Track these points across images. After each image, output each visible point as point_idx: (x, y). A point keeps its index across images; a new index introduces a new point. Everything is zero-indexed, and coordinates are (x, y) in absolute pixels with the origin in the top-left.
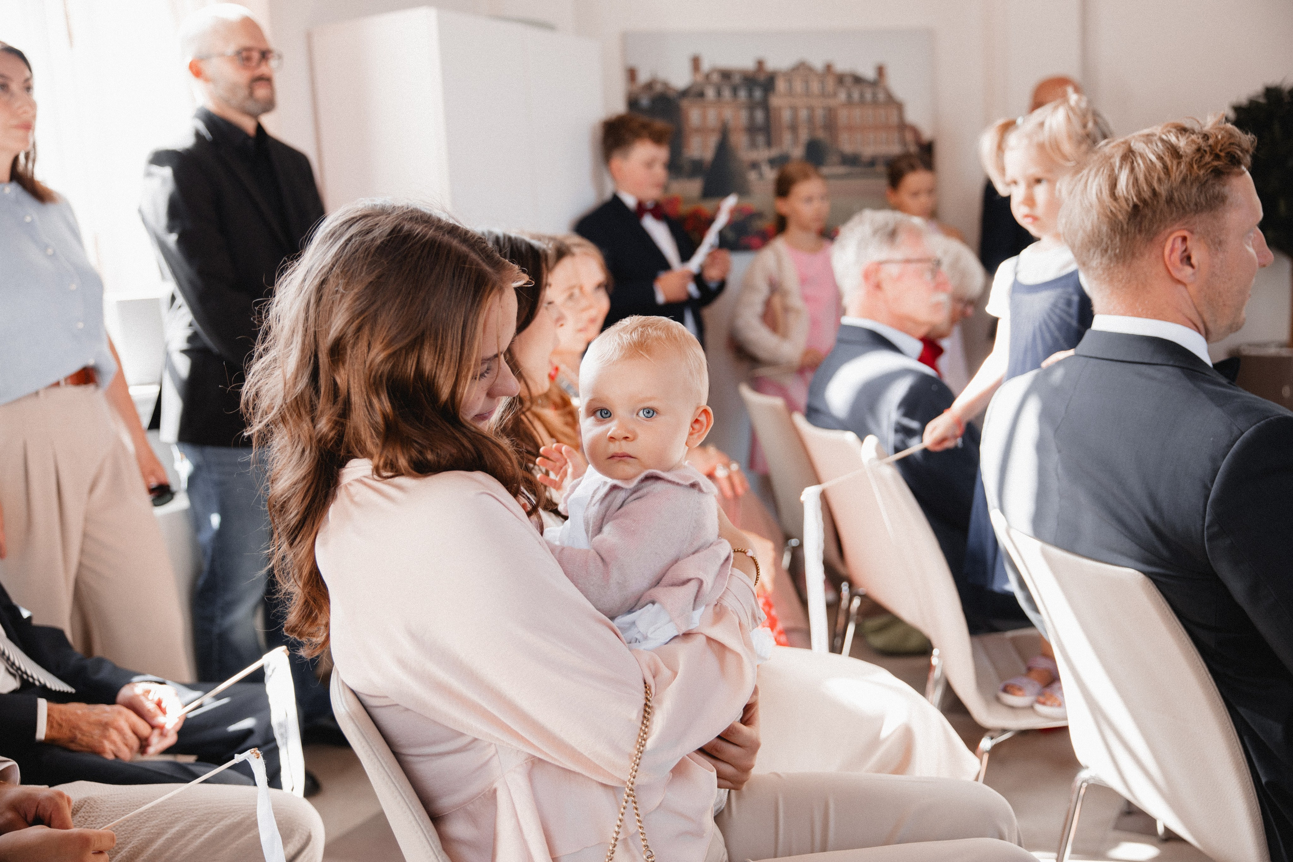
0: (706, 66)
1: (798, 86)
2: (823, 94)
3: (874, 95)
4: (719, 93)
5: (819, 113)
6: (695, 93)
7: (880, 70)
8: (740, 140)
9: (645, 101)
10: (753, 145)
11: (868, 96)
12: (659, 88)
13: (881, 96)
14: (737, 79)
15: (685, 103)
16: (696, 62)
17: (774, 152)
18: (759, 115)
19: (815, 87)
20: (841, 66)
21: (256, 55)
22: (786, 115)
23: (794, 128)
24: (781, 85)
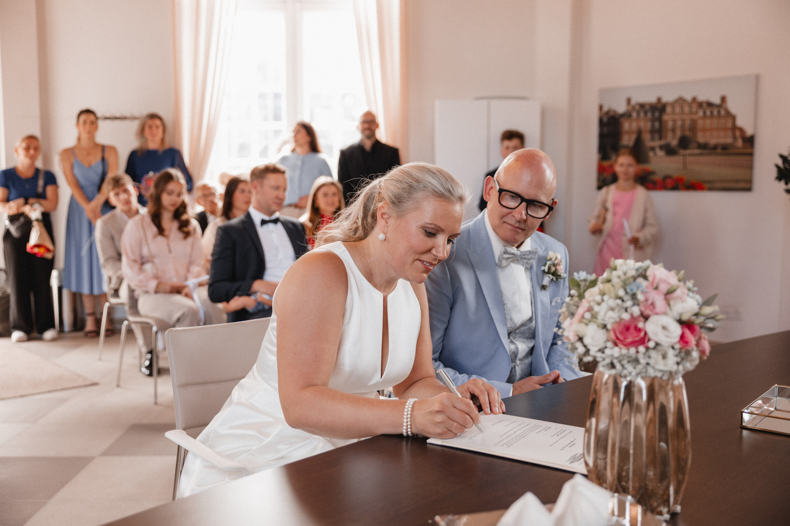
3: (719, 112)
5: (688, 122)
13: (723, 112)
23: (674, 130)
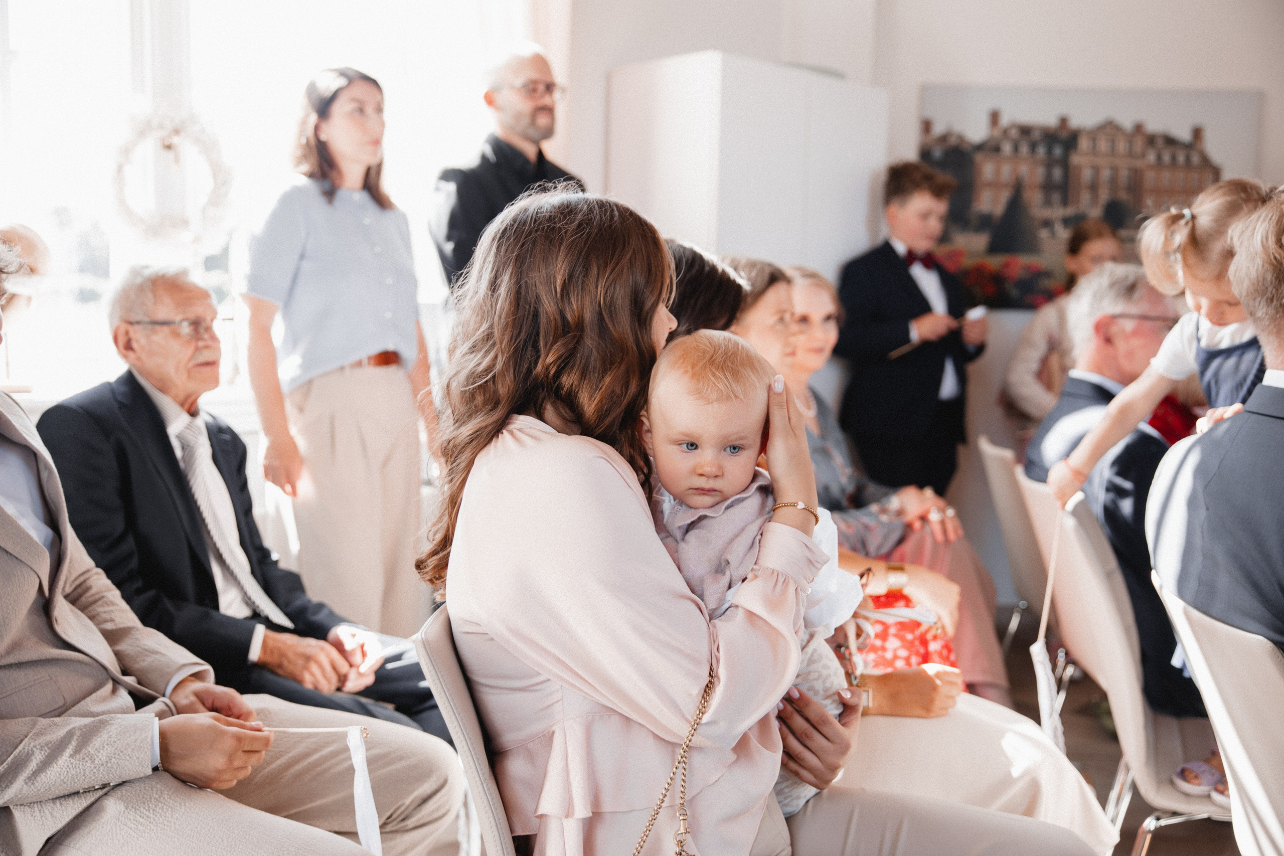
0: (1005, 120)
1: (1103, 145)
2: (1131, 154)
4: (1016, 148)
5: (1124, 174)
6: (991, 148)
7: (1197, 133)
8: (1034, 198)
9: (937, 153)
10: (1048, 203)
11: (1181, 158)
12: (953, 141)
13: (1196, 159)
14: (1036, 135)
15: (979, 157)
16: (995, 117)
17: (1070, 211)
18: (1057, 173)
19: (1122, 146)
20: (1154, 126)
21: (541, 88)
22: (1087, 175)
23: (1094, 188)
24: (1084, 144)
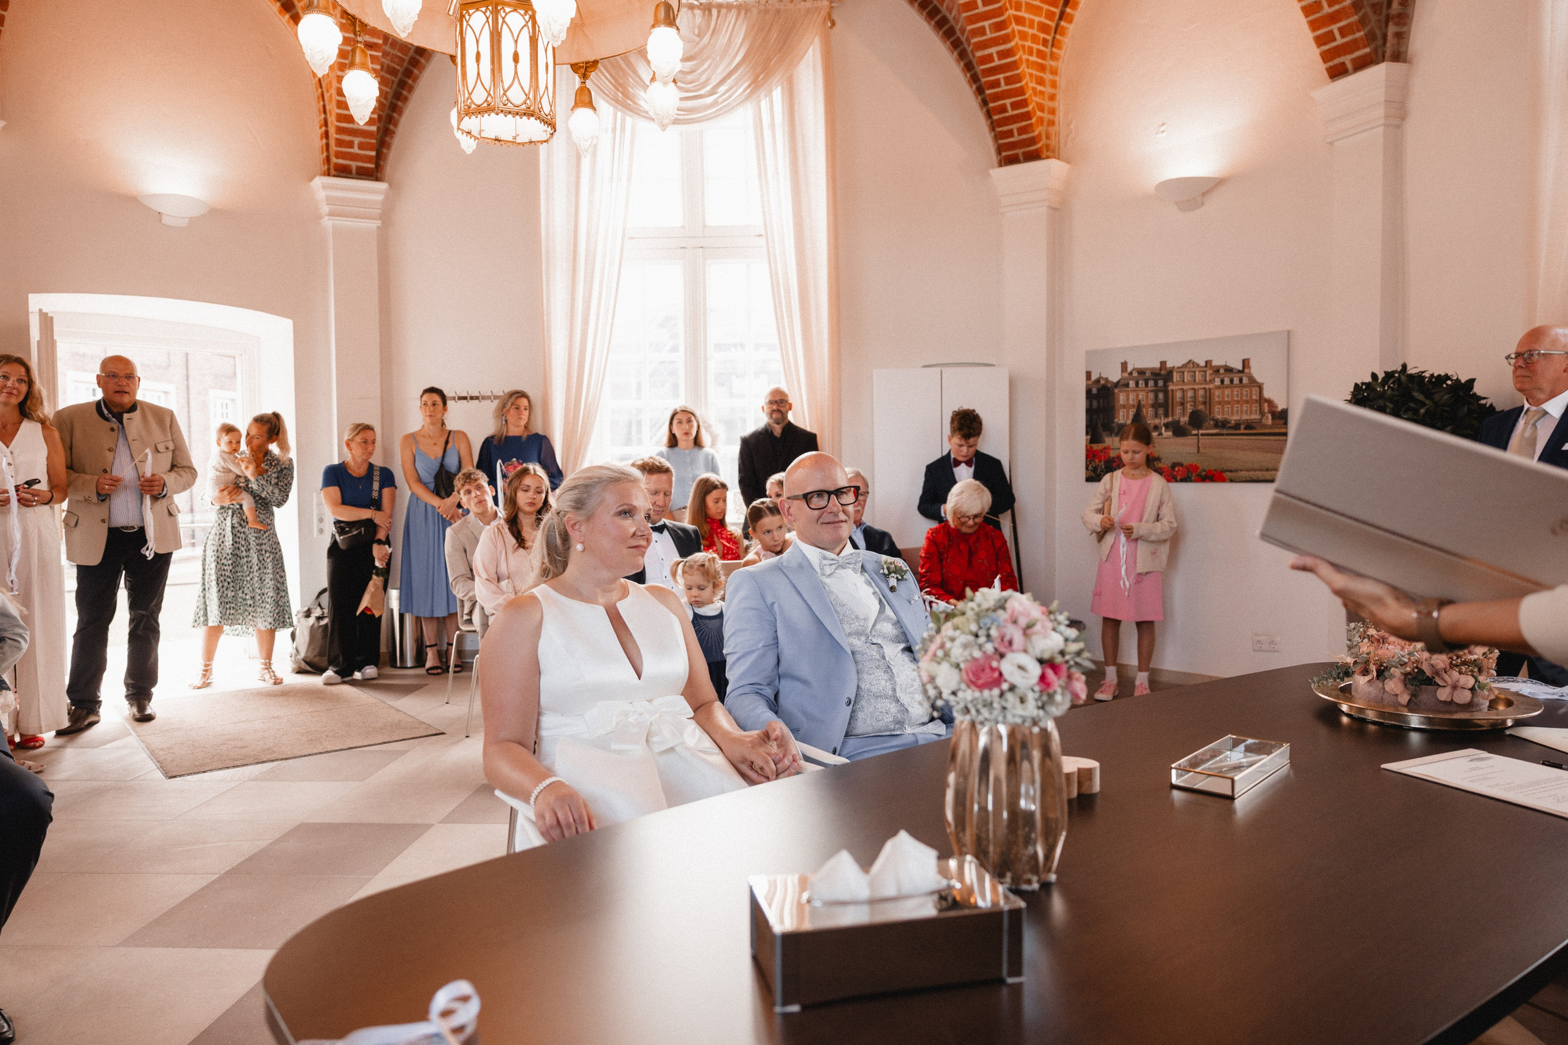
0: (1130, 369)
1: (1187, 377)
2: (1205, 380)
4: (1137, 383)
6: (1122, 384)
7: (1246, 363)
8: (1148, 412)
9: (1094, 391)
10: (1156, 415)
11: (1236, 381)
12: (1102, 382)
14: (1148, 374)
15: (1116, 391)
16: (1124, 366)
17: (1170, 419)
18: (1161, 396)
19: (1199, 375)
20: (1217, 362)
22: (1179, 395)
24: (1176, 377)
